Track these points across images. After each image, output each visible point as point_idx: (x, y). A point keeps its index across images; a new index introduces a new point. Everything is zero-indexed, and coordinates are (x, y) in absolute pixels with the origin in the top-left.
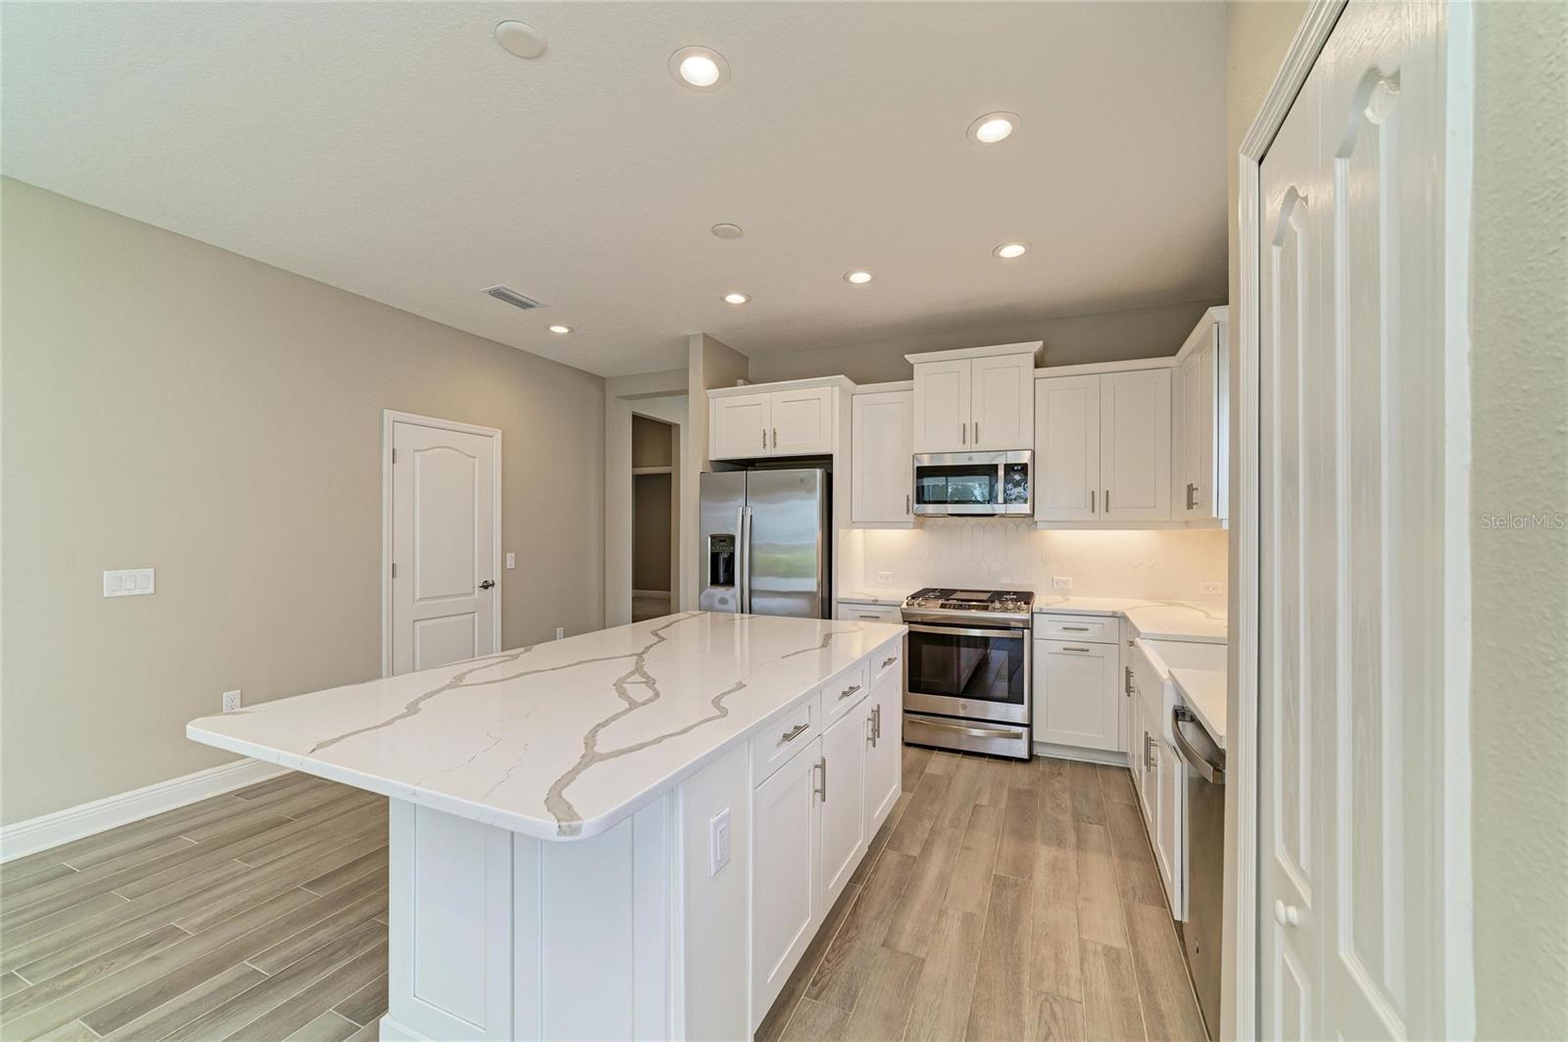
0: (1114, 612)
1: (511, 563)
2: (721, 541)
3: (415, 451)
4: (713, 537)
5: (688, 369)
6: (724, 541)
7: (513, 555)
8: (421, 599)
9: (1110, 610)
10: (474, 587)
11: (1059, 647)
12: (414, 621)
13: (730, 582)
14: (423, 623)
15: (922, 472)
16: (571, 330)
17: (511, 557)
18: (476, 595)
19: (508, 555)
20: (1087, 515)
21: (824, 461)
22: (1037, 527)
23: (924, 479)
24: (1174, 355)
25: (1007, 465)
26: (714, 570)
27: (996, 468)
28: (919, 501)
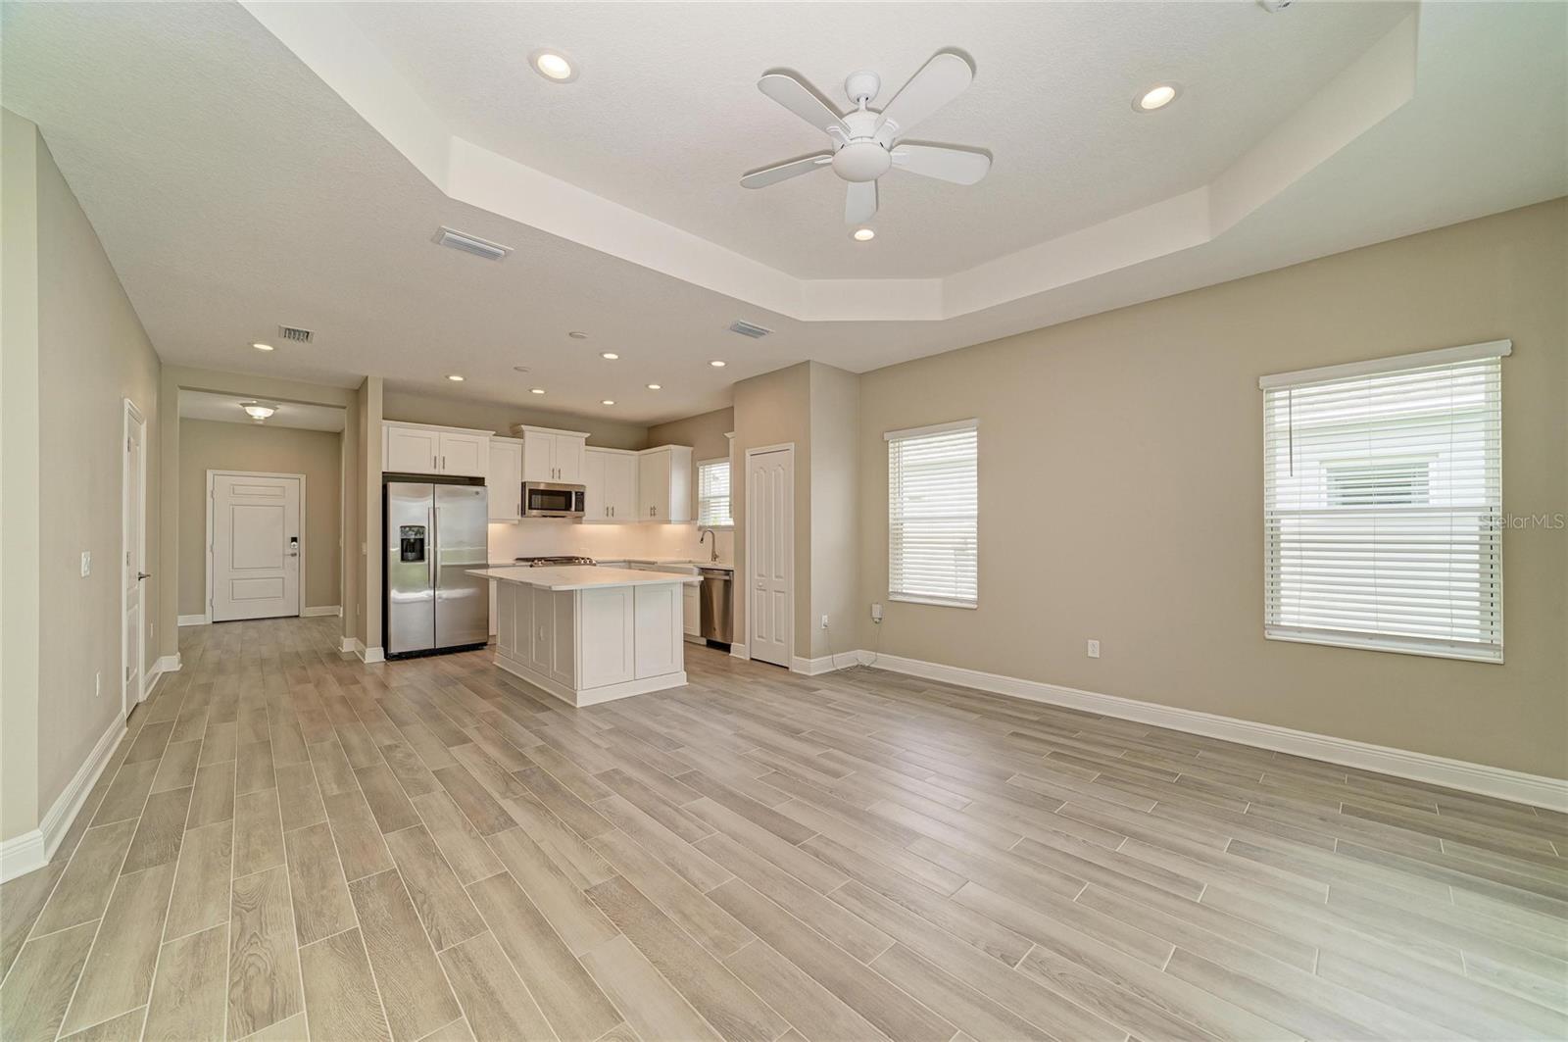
4: (402, 527)
6: (414, 530)
13: (421, 558)
15: (533, 492)
20: (604, 517)
21: (479, 481)
22: (581, 523)
23: (533, 496)
24: (638, 450)
25: (576, 493)
26: (403, 551)
27: (570, 493)
28: (530, 508)
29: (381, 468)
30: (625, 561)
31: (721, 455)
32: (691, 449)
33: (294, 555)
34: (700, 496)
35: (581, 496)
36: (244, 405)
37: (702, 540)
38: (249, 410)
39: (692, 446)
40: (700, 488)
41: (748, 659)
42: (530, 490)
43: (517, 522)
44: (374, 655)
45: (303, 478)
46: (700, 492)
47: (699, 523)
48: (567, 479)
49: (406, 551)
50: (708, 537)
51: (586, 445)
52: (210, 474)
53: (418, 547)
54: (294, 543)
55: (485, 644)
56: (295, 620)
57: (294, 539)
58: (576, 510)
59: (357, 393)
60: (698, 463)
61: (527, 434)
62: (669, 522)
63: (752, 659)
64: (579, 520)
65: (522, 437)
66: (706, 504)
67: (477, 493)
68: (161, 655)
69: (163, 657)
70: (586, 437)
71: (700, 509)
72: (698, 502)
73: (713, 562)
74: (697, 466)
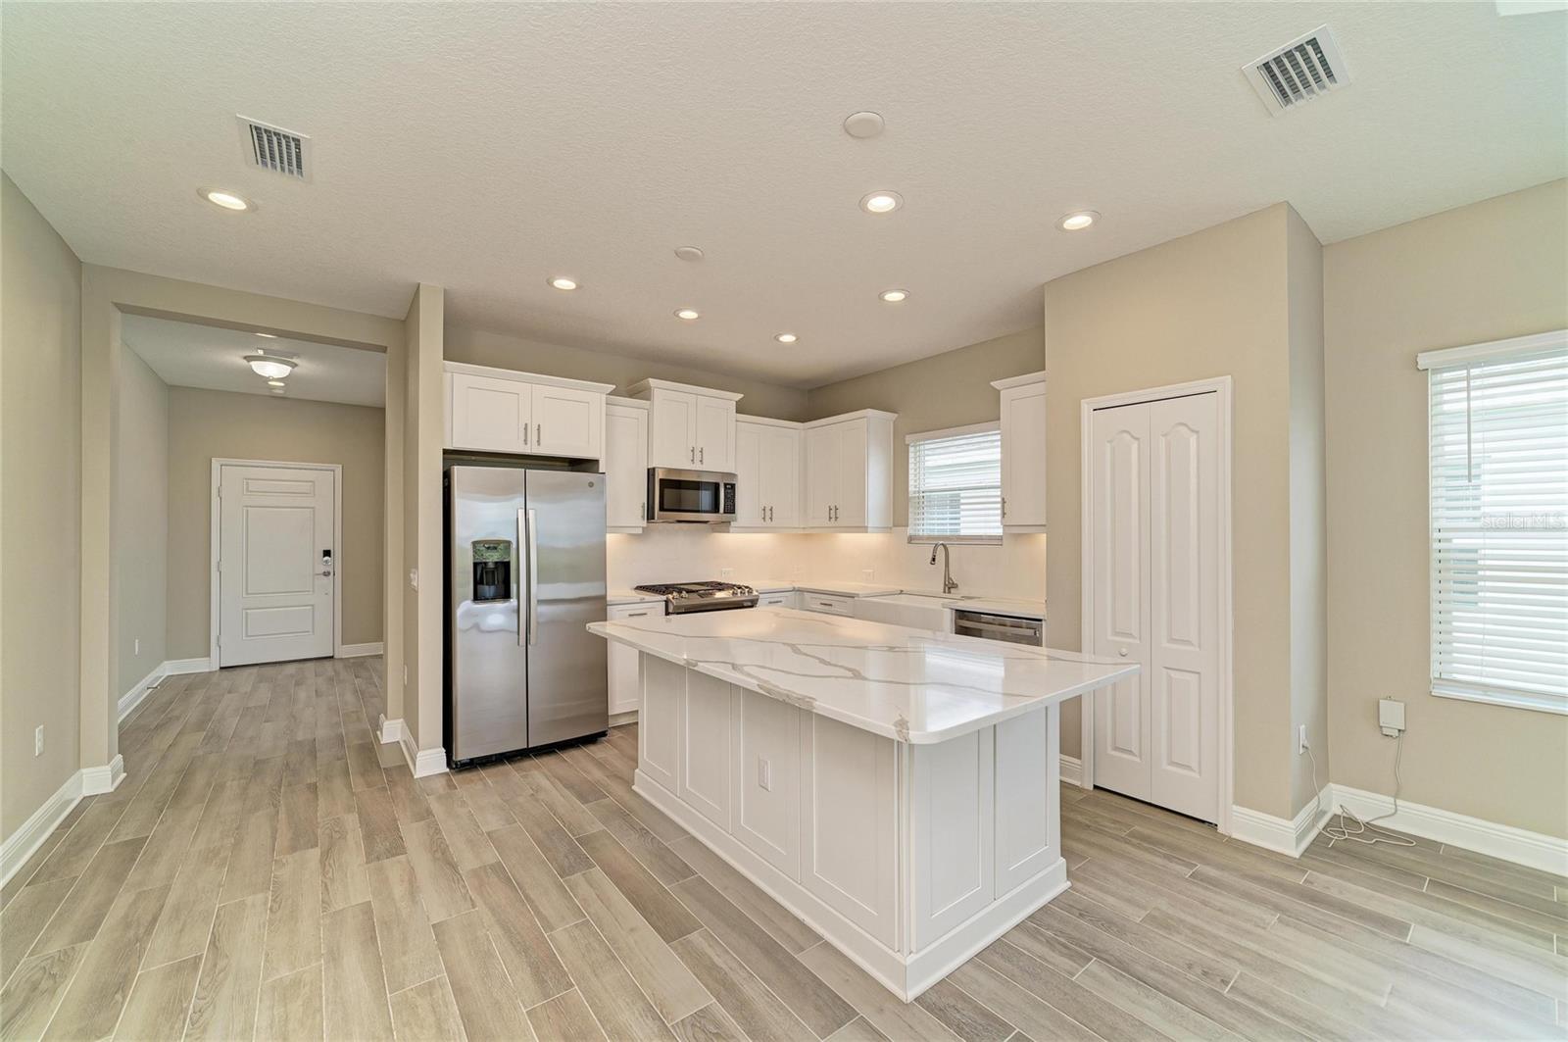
0: (793, 588)
15: (664, 484)
16: (252, 208)
20: (759, 522)
21: (592, 465)
22: (727, 532)
23: (666, 491)
24: (803, 422)
25: (725, 485)
26: (477, 582)
27: (718, 484)
28: (662, 509)
29: (441, 444)
30: (794, 590)
32: (896, 415)
33: (326, 574)
34: (911, 489)
35: (731, 488)
36: (249, 358)
37: (934, 560)
38: (257, 366)
39: (897, 412)
41: (1092, 788)
42: (660, 482)
43: (640, 531)
44: (430, 762)
45: (339, 469)
46: (911, 483)
47: (910, 531)
48: (712, 464)
49: (482, 583)
50: (941, 554)
51: (738, 411)
52: (216, 463)
53: (499, 576)
54: (327, 558)
55: (603, 734)
56: (328, 664)
57: (327, 553)
58: (724, 512)
59: (405, 325)
60: (906, 437)
61: (655, 393)
62: (861, 529)
63: (1096, 787)
64: (724, 526)
65: (648, 398)
66: (922, 500)
67: (591, 485)
68: (79, 768)
69: (84, 771)
70: (737, 399)
71: (910, 510)
72: (907, 499)
73: (947, 595)
74: (907, 443)
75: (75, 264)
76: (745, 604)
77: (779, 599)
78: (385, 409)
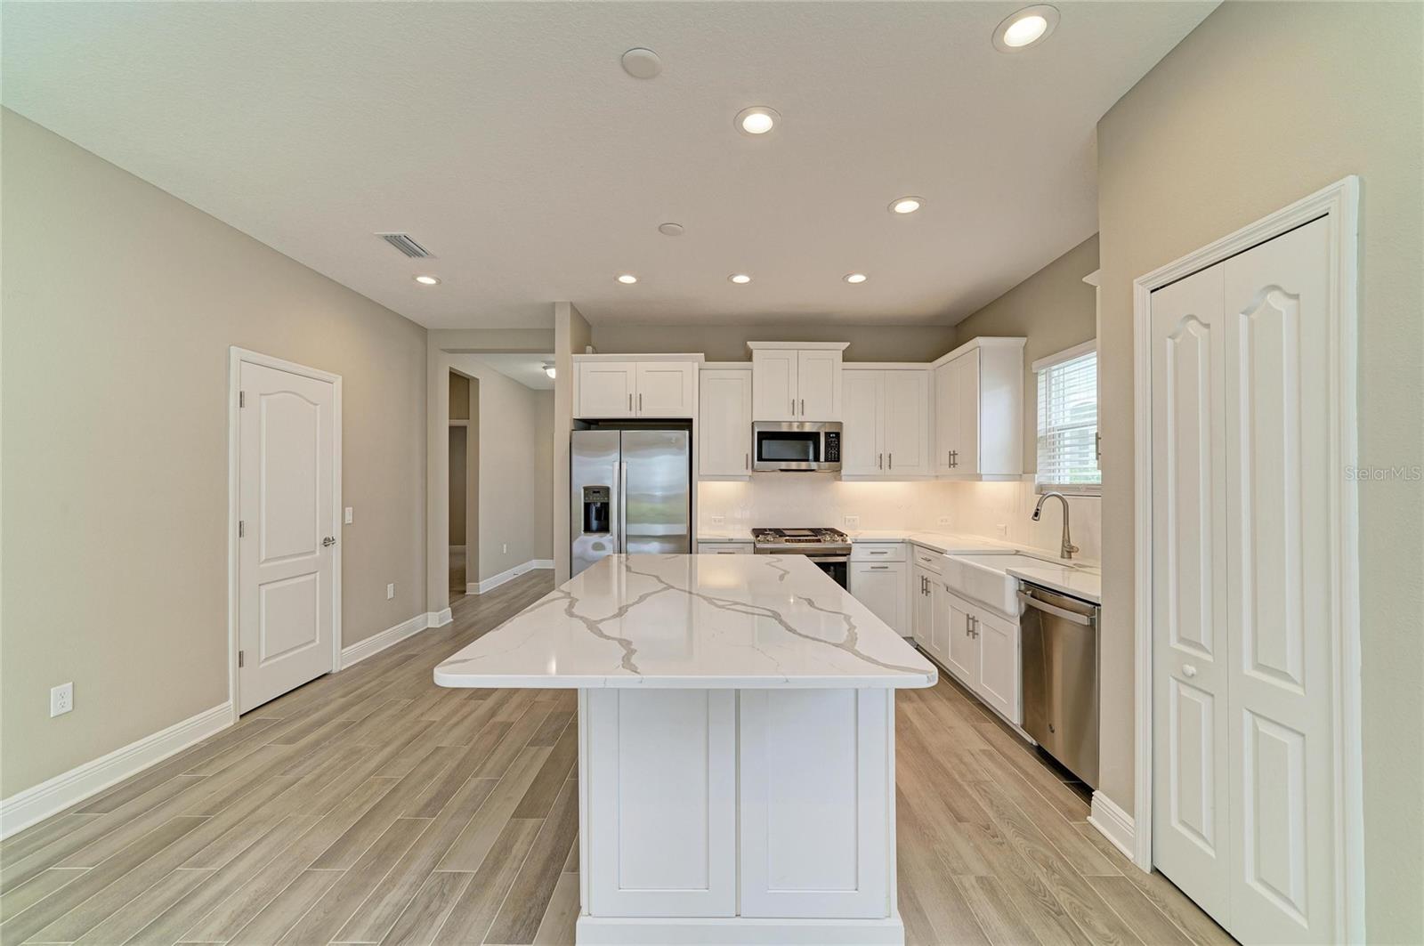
0: (904, 540)
1: (349, 519)
2: (594, 492)
3: (261, 395)
4: (585, 489)
5: (552, 331)
6: (598, 492)
7: (351, 508)
8: (267, 560)
9: (902, 538)
10: (316, 545)
11: (868, 567)
12: (260, 585)
13: (604, 528)
14: (269, 587)
15: (763, 436)
16: (439, 282)
17: (349, 510)
18: (318, 553)
19: (347, 509)
20: (876, 470)
21: (686, 424)
22: (840, 480)
23: (764, 442)
24: (931, 362)
25: (826, 434)
27: (818, 434)
28: (761, 460)
29: (571, 414)
31: (1079, 339)
32: (1023, 341)
34: (1041, 427)
35: (834, 439)
36: (545, 368)
37: (1037, 514)
39: (1026, 336)
40: (1041, 412)
42: (759, 433)
43: (745, 480)
46: (1041, 419)
47: (1041, 478)
48: (815, 413)
49: (589, 519)
50: (1052, 508)
51: (844, 360)
58: (826, 460)
60: (1035, 365)
61: (755, 354)
62: (979, 477)
64: (834, 475)
65: (749, 358)
66: (1053, 441)
67: (684, 441)
68: (427, 611)
69: (429, 613)
70: (844, 348)
71: (1039, 452)
72: (1036, 440)
73: (1065, 561)
74: (1034, 371)
75: (422, 332)
76: (838, 553)
77: (885, 550)
78: (554, 391)
